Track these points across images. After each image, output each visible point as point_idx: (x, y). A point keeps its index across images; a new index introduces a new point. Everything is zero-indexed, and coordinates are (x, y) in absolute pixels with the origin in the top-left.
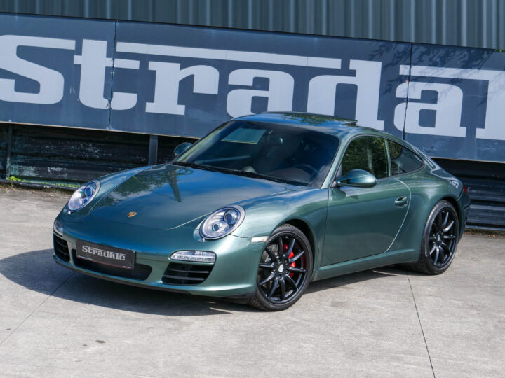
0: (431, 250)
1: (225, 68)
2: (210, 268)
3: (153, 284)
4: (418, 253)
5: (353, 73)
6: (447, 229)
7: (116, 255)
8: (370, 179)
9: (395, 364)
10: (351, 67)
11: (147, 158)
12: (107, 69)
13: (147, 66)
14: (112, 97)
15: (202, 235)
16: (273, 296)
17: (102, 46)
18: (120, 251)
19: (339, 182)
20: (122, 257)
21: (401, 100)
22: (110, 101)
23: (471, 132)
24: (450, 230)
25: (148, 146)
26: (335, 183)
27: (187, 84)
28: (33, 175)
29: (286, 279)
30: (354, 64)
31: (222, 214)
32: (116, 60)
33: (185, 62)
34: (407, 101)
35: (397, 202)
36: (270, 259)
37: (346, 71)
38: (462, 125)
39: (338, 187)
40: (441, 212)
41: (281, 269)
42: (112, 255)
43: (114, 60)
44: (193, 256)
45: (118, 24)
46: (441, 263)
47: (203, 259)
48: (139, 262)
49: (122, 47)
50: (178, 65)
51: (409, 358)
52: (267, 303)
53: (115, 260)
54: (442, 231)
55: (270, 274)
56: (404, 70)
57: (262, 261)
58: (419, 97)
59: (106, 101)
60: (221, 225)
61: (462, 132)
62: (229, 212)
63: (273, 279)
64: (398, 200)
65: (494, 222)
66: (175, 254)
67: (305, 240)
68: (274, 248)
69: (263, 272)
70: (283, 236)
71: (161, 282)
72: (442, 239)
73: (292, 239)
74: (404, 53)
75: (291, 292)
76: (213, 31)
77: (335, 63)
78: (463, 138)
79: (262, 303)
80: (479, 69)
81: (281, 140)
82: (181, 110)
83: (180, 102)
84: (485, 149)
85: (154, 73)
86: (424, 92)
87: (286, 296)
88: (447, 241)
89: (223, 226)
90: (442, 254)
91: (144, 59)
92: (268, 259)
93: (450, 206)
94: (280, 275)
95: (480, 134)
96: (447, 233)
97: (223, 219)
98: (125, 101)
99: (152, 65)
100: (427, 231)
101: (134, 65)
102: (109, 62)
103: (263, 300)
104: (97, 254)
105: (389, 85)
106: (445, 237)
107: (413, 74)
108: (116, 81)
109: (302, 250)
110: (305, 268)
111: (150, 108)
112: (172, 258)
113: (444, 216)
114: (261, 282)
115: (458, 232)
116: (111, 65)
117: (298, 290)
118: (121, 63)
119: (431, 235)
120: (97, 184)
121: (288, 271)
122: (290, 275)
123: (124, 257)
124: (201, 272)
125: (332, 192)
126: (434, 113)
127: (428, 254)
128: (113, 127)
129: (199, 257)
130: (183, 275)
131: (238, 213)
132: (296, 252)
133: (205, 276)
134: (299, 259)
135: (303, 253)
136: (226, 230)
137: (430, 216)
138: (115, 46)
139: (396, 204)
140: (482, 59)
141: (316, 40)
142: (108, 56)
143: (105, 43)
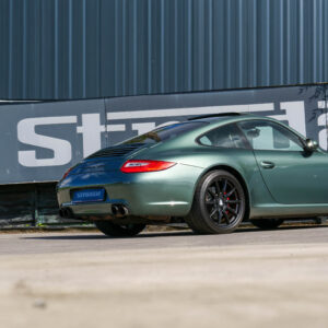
10: (282, 108)
13: (131, 127)
17: (96, 117)
21: (322, 127)
28: (55, 221)
32: (108, 126)
45: (106, 100)
49: (111, 116)
50: (153, 124)
56: (321, 104)
85: (136, 132)
91: (128, 122)
99: (135, 126)
116: (104, 130)
118: (112, 128)
138: (106, 116)
141: (253, 91)
142: (102, 124)
143: (98, 115)
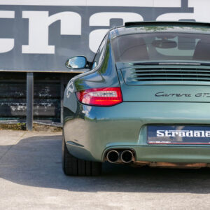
1: (86, 13)
5: (191, 10)
11: (25, 93)
13: (21, 15)
25: (25, 83)
27: (55, 28)
30: (192, 3)
33: (53, 10)
37: (185, 8)
50: (47, 13)
82: (51, 50)
83: (50, 43)
85: (27, 20)
99: (25, 14)
101: (10, 15)
111: (26, 49)
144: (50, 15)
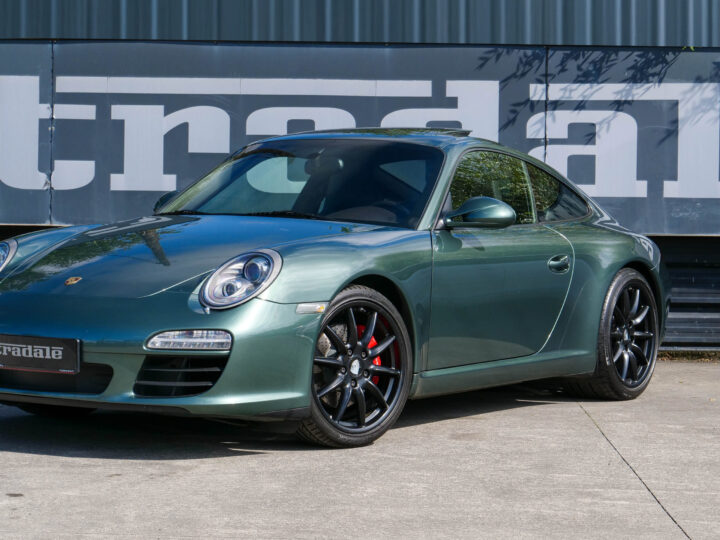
0: (614, 355)
1: (239, 108)
2: (222, 361)
3: (116, 399)
4: (594, 357)
5: (452, 103)
6: (638, 320)
7: (44, 350)
8: (504, 212)
9: (588, 500)
10: (450, 93)
12: (43, 123)
13: (109, 113)
14: (52, 169)
15: (203, 302)
16: (344, 419)
17: (32, 83)
18: (51, 342)
19: (449, 220)
20: (56, 353)
21: (535, 143)
22: (50, 176)
23: (655, 188)
24: (643, 321)
26: (442, 221)
27: (176, 138)
29: (366, 387)
30: (453, 88)
31: (240, 265)
32: (55, 106)
33: (172, 103)
34: (546, 144)
35: (552, 263)
36: (334, 351)
37: (440, 100)
38: (640, 177)
39: (447, 228)
40: (626, 287)
41: (355, 368)
42: (38, 352)
43: (52, 107)
44: (191, 340)
45: (55, 46)
46: (634, 380)
47: (209, 344)
48: (88, 359)
49: (65, 84)
50: (161, 108)
51: (611, 492)
52: (333, 431)
53: (45, 360)
54: (631, 323)
55: (335, 377)
56: (536, 92)
57: (319, 352)
58: (564, 135)
59: (43, 176)
60: (238, 285)
61: (640, 189)
62: (253, 261)
63: (342, 386)
64: (554, 260)
65: (704, 339)
66: (155, 339)
67: (396, 314)
68: (339, 330)
69: (323, 373)
70: (356, 306)
71: (132, 394)
72: (632, 337)
73: (372, 314)
74: (535, 57)
75: (377, 412)
76: (216, 48)
77: (422, 88)
78: (643, 199)
79: (323, 432)
80: (660, 81)
81: (341, 163)
82: (169, 183)
83: (167, 170)
84: (681, 214)
85: (121, 123)
86: (572, 127)
87: (367, 420)
88: (639, 341)
89: (242, 288)
90: (635, 363)
91: (103, 101)
92: (330, 352)
93: (640, 278)
94: (355, 379)
95: (671, 189)
96: (639, 327)
97: (242, 275)
98: (74, 174)
99: (118, 112)
100: (607, 320)
101: (88, 112)
102: (44, 111)
103: (326, 425)
104: (9, 353)
105: (514, 112)
106: (636, 334)
107: (552, 98)
108: (58, 141)
109: (392, 333)
110: (398, 367)
111: (118, 183)
112: (150, 345)
113: (632, 296)
114: (319, 392)
115: (657, 326)
116: (46, 115)
117: (389, 408)
118: (65, 112)
119: (613, 329)
120: (11, 245)
121: (369, 372)
122: (371, 380)
123: (60, 353)
124: (207, 369)
125: (438, 238)
126: (590, 161)
127: (611, 360)
128: (58, 219)
129: (202, 340)
130: (173, 377)
131: (269, 262)
132: (380, 338)
133: (214, 378)
134: (387, 349)
135: (392, 339)
136: (248, 292)
137: (609, 294)
138: (53, 84)
139: (551, 267)
140: (665, 61)
141: (387, 51)
142: (42, 100)
143: (36, 79)
144: (167, 112)
